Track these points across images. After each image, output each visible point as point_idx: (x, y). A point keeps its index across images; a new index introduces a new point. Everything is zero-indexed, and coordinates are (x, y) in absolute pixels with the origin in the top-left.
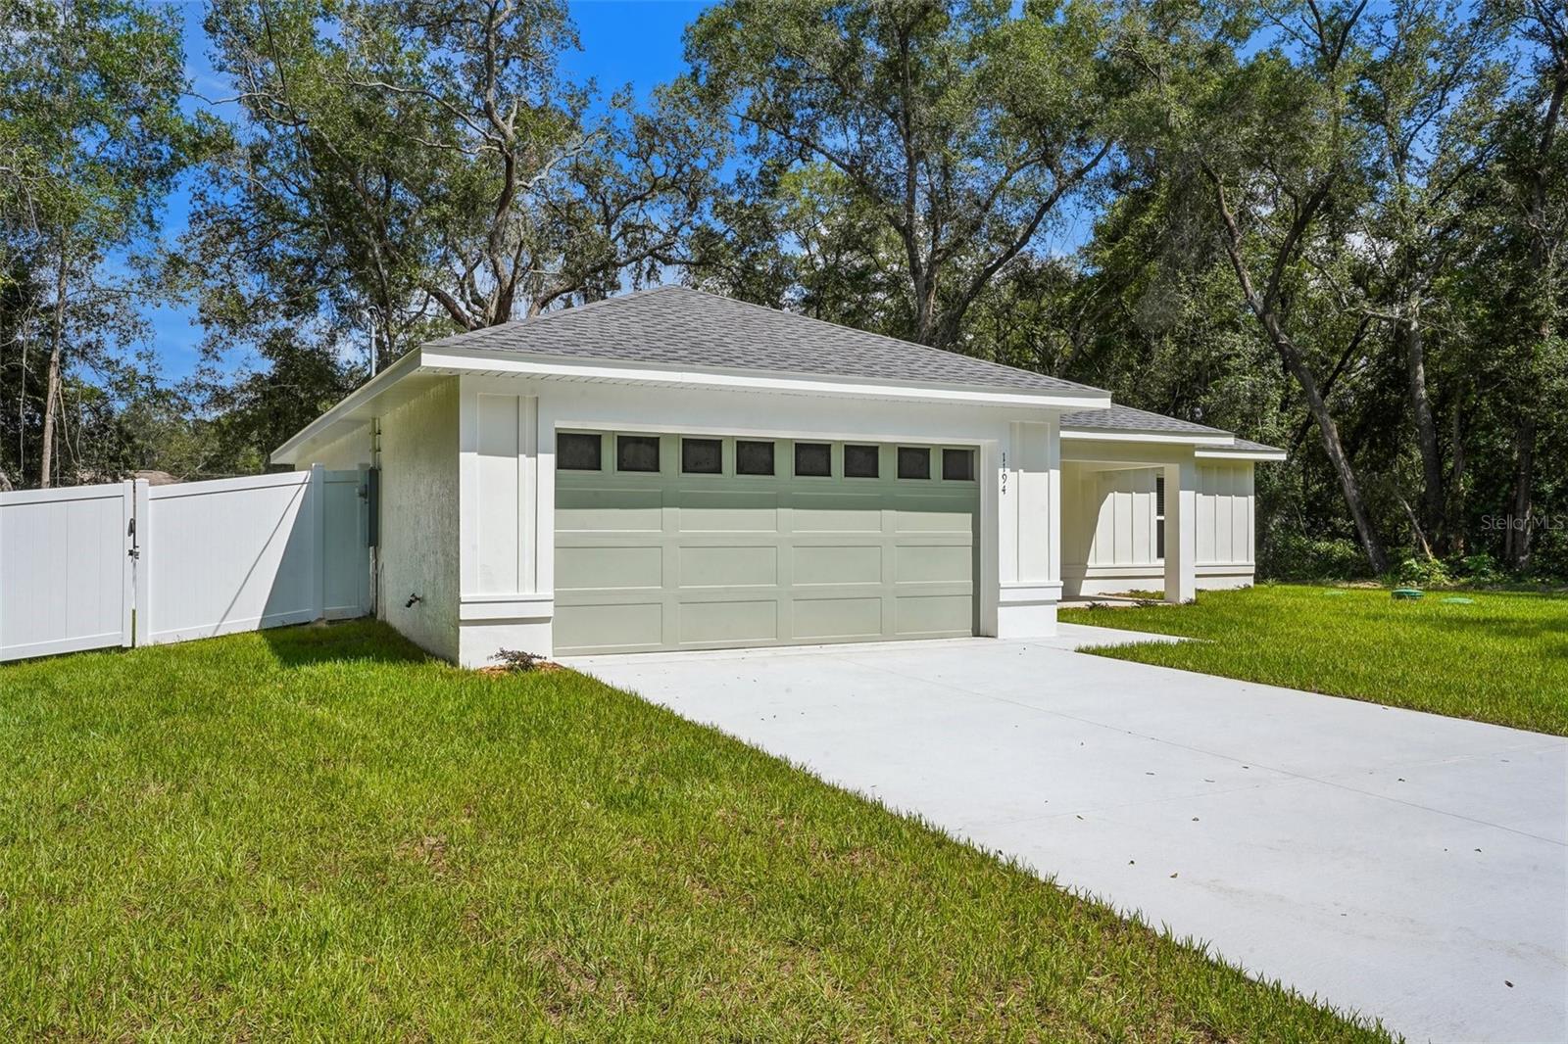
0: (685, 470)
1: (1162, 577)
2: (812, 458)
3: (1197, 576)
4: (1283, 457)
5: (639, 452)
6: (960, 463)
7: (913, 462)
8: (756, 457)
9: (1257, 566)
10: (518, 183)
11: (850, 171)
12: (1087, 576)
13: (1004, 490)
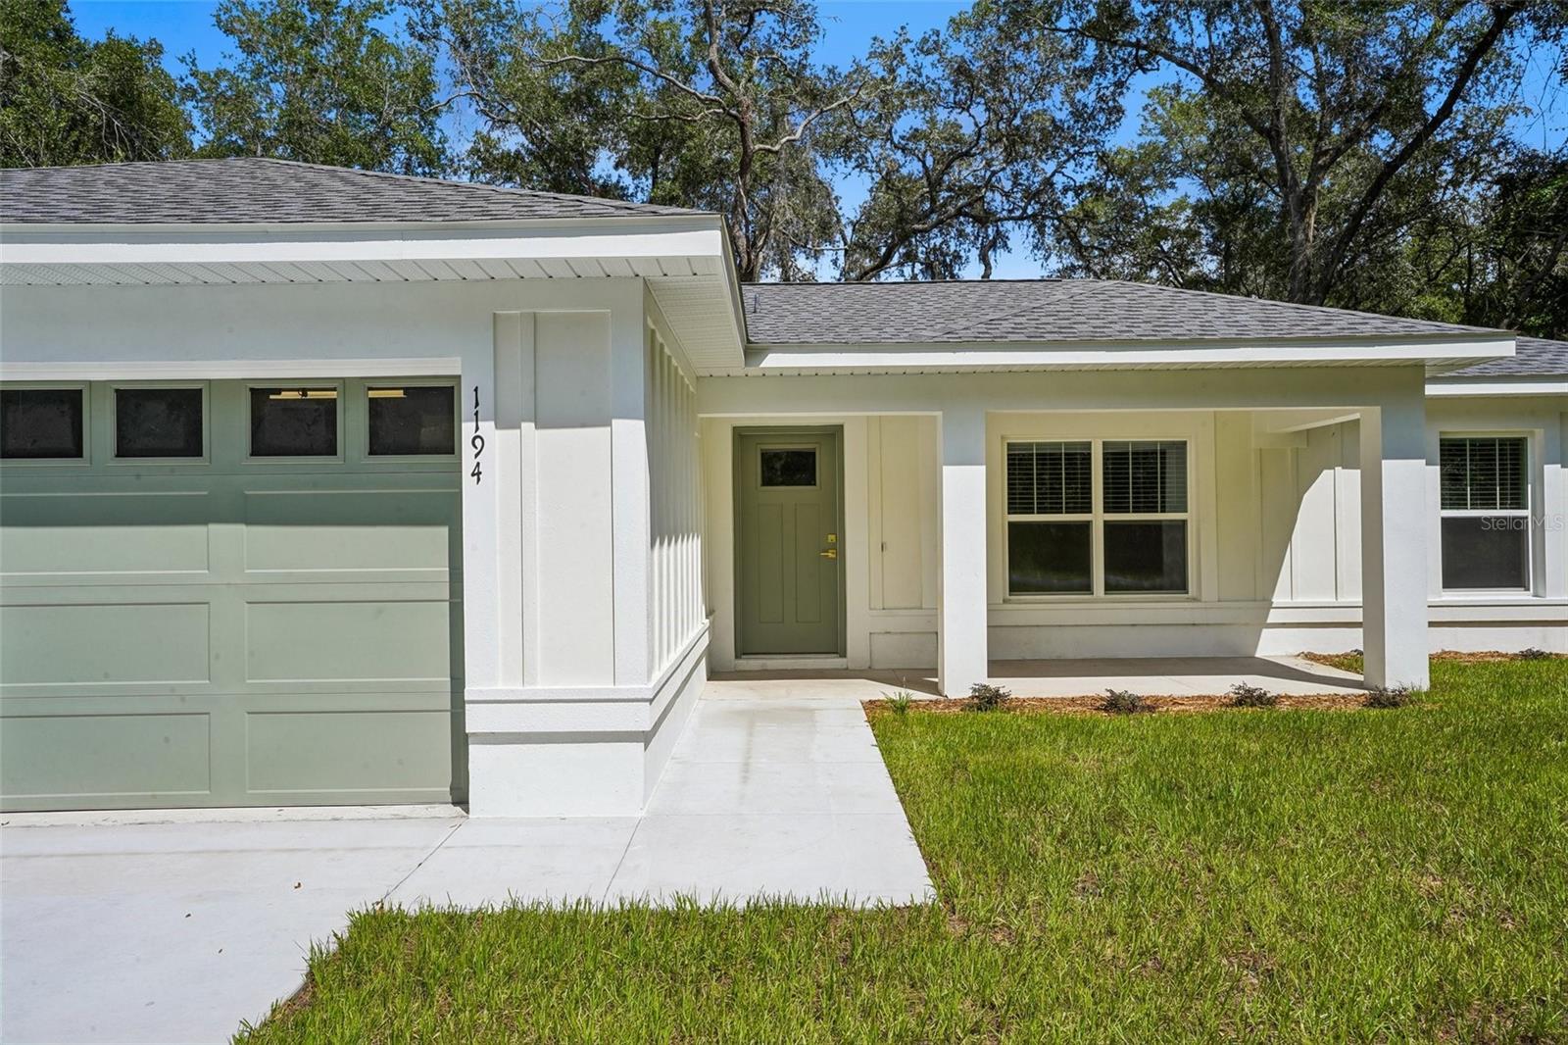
10: (757, 147)
11: (1195, 69)
12: (1269, 621)
13: (477, 474)
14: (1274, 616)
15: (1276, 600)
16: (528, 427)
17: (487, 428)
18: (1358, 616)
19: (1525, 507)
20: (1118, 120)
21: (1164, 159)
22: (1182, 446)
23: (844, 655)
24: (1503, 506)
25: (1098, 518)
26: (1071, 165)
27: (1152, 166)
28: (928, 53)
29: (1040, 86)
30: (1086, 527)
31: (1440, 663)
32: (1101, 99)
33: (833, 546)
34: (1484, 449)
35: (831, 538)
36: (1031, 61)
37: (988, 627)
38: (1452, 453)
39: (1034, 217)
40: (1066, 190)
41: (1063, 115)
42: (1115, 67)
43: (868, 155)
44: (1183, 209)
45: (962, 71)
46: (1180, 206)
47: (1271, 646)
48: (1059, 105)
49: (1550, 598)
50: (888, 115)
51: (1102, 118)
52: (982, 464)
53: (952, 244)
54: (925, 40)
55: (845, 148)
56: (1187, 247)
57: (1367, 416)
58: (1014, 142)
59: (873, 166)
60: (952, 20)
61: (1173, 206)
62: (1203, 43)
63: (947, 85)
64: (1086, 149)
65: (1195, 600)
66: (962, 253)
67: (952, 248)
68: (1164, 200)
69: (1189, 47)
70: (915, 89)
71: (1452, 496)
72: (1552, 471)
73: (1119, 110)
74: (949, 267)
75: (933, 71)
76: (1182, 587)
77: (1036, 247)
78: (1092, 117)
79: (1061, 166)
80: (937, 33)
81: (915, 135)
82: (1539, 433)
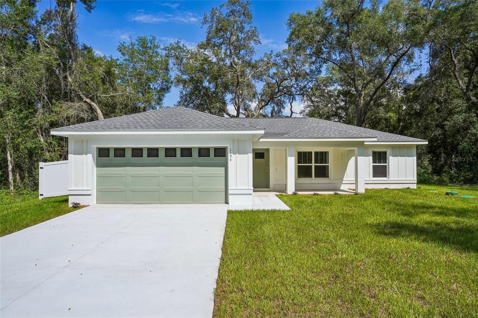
0: (132, 156)
1: (354, 184)
2: (170, 152)
3: (365, 184)
4: (427, 143)
5: (120, 152)
6: (221, 152)
7: (204, 152)
8: (153, 152)
9: (417, 181)
10: (241, 80)
11: (337, 64)
12: (343, 183)
13: (231, 160)
14: (344, 182)
15: (344, 179)
16: (237, 154)
17: (232, 154)
18: (354, 182)
19: (386, 163)
20: (320, 73)
21: (331, 79)
22: (328, 152)
23: (269, 188)
24: (383, 163)
25: (313, 165)
26: (310, 83)
27: (329, 81)
28: (278, 57)
29: (303, 64)
30: (311, 166)
31: (366, 190)
32: (316, 68)
33: (267, 169)
34: (380, 153)
35: (267, 168)
36: (301, 58)
37: (295, 184)
38: (374, 154)
39: (302, 94)
40: (309, 88)
41: (308, 71)
42: (320, 62)
43: (263, 78)
44: (336, 90)
45: (285, 61)
46: (335, 90)
47: (343, 187)
48: (307, 68)
49: (390, 179)
50: (268, 69)
51: (316, 73)
52: (294, 157)
53: (283, 98)
54: (277, 54)
55: (259, 77)
56: (337, 99)
57: (356, 149)
58: (297, 76)
59: (264, 80)
60: (283, 51)
61: (334, 90)
62: (338, 59)
63: (282, 64)
64: (313, 80)
65: (330, 179)
66: (285, 101)
67: (283, 99)
68: (332, 88)
69: (335, 60)
70: (275, 64)
71: (374, 162)
72: (391, 158)
73: (321, 71)
74: (282, 104)
75: (279, 61)
76: (328, 177)
77: (302, 100)
78: (314, 72)
79: (308, 83)
80: (280, 53)
81: (275, 74)
82: (389, 150)
